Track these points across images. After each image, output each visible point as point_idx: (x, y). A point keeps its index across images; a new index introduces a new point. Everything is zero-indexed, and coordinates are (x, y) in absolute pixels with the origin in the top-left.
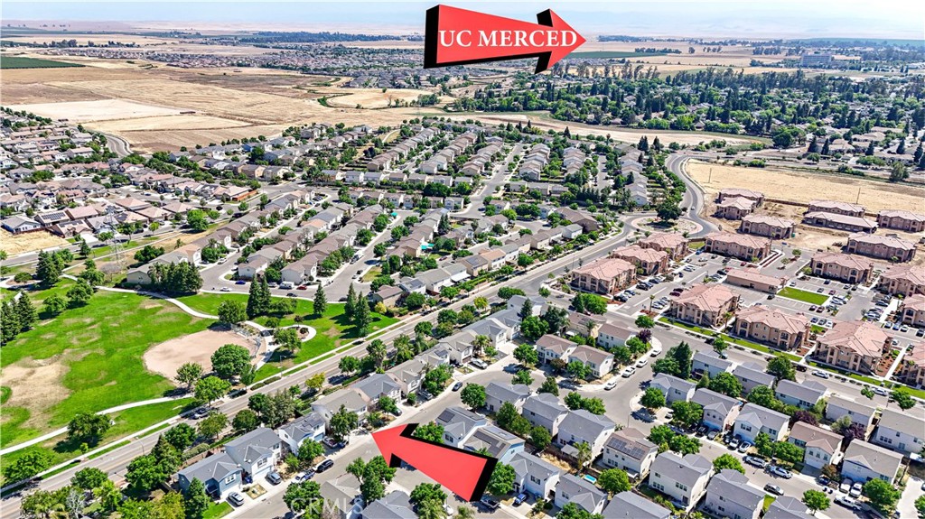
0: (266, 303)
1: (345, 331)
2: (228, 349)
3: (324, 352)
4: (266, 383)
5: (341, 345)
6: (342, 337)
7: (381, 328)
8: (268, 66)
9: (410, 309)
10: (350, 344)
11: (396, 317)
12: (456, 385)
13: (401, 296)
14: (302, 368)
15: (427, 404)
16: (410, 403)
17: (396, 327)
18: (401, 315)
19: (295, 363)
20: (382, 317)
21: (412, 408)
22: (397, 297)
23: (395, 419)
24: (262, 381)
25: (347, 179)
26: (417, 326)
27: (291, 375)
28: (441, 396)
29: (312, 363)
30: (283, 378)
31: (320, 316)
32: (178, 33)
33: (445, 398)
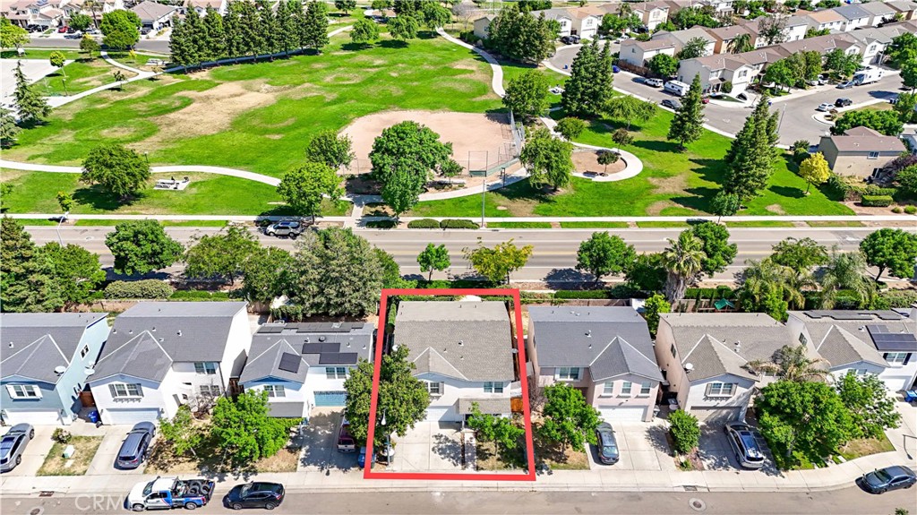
0: (595, 96)
1: (700, 190)
2: (400, 132)
3: (610, 213)
4: (443, 226)
5: (663, 213)
6: (677, 200)
7: (790, 214)
10: (684, 219)
11: (848, 203)
12: (883, 474)
13: (895, 163)
14: (538, 225)
15: (729, 479)
16: (671, 441)
17: (830, 224)
18: (864, 204)
19: (535, 213)
20: (813, 193)
21: (670, 462)
22: (882, 161)
23: (583, 467)
24: (440, 219)
26: (874, 236)
27: (502, 230)
28: (802, 478)
29: (562, 225)
30: (483, 229)
31: (678, 149)
33: (811, 494)
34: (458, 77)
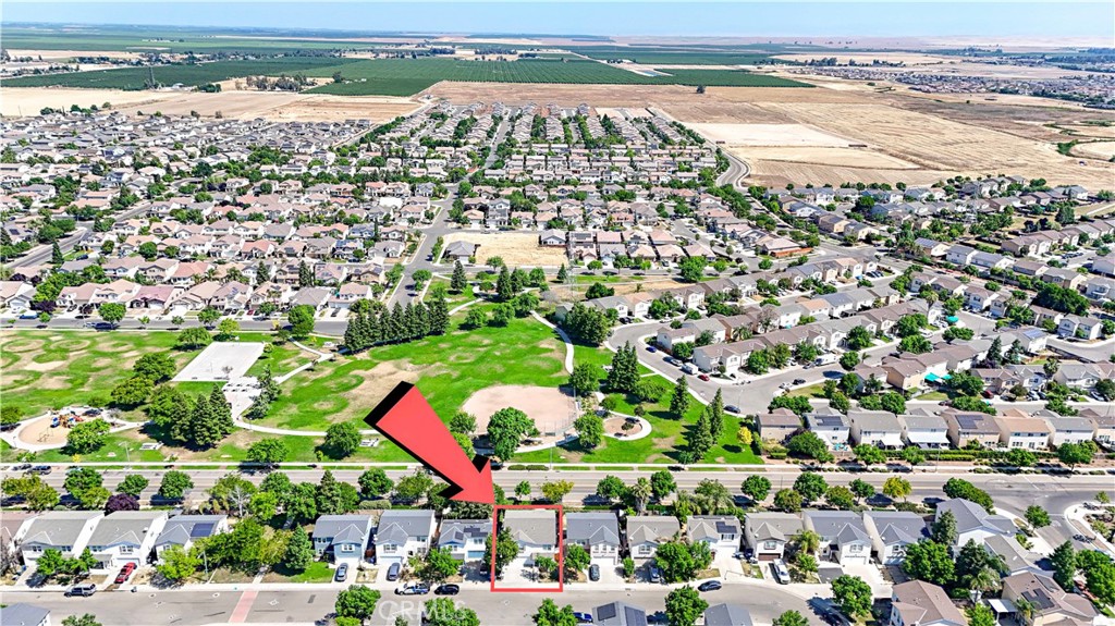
1: (681, 447)
3: (623, 461)
4: (528, 468)
5: (653, 461)
6: (666, 453)
7: (728, 462)
8: (1044, 94)
9: (791, 454)
10: (667, 466)
11: (764, 457)
13: (795, 432)
14: (582, 468)
16: (623, 572)
17: (748, 470)
18: (772, 458)
19: (583, 460)
20: (745, 450)
21: (622, 580)
22: (789, 431)
23: (584, 582)
24: (526, 465)
25: (948, 257)
27: (562, 471)
28: (678, 584)
29: (597, 468)
30: (550, 471)
31: (674, 417)
32: (973, 50)
34: (542, 355)
